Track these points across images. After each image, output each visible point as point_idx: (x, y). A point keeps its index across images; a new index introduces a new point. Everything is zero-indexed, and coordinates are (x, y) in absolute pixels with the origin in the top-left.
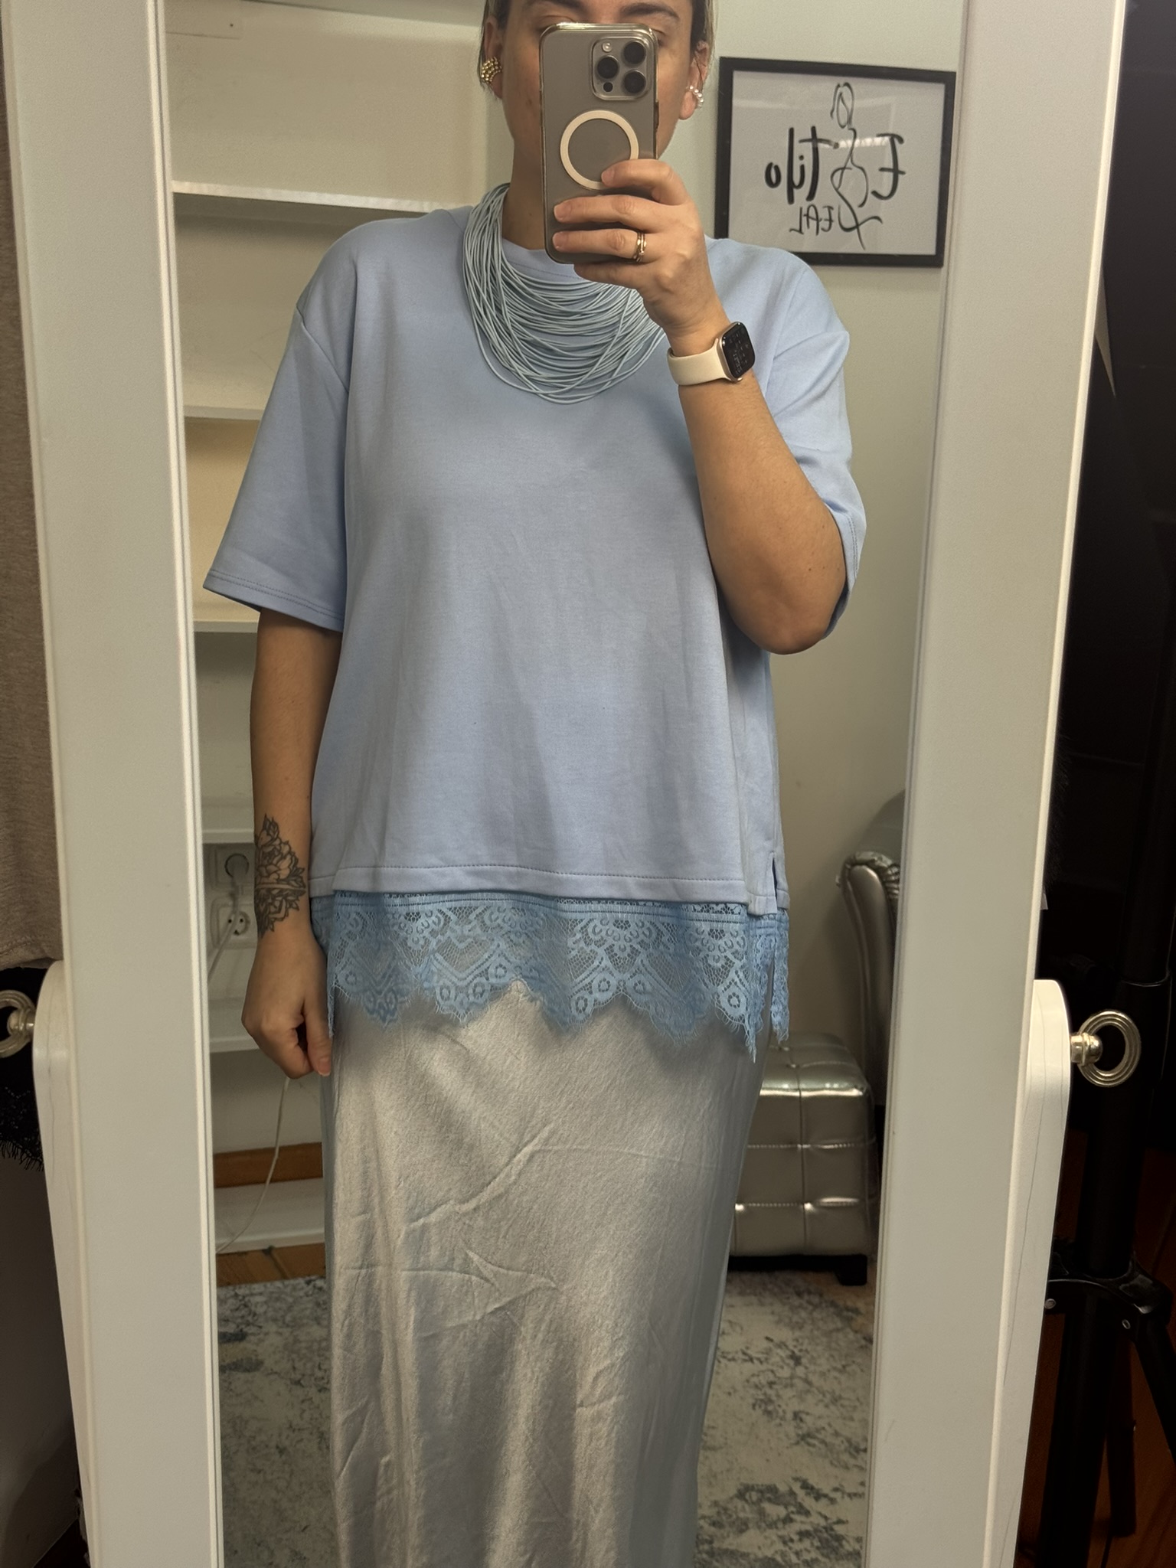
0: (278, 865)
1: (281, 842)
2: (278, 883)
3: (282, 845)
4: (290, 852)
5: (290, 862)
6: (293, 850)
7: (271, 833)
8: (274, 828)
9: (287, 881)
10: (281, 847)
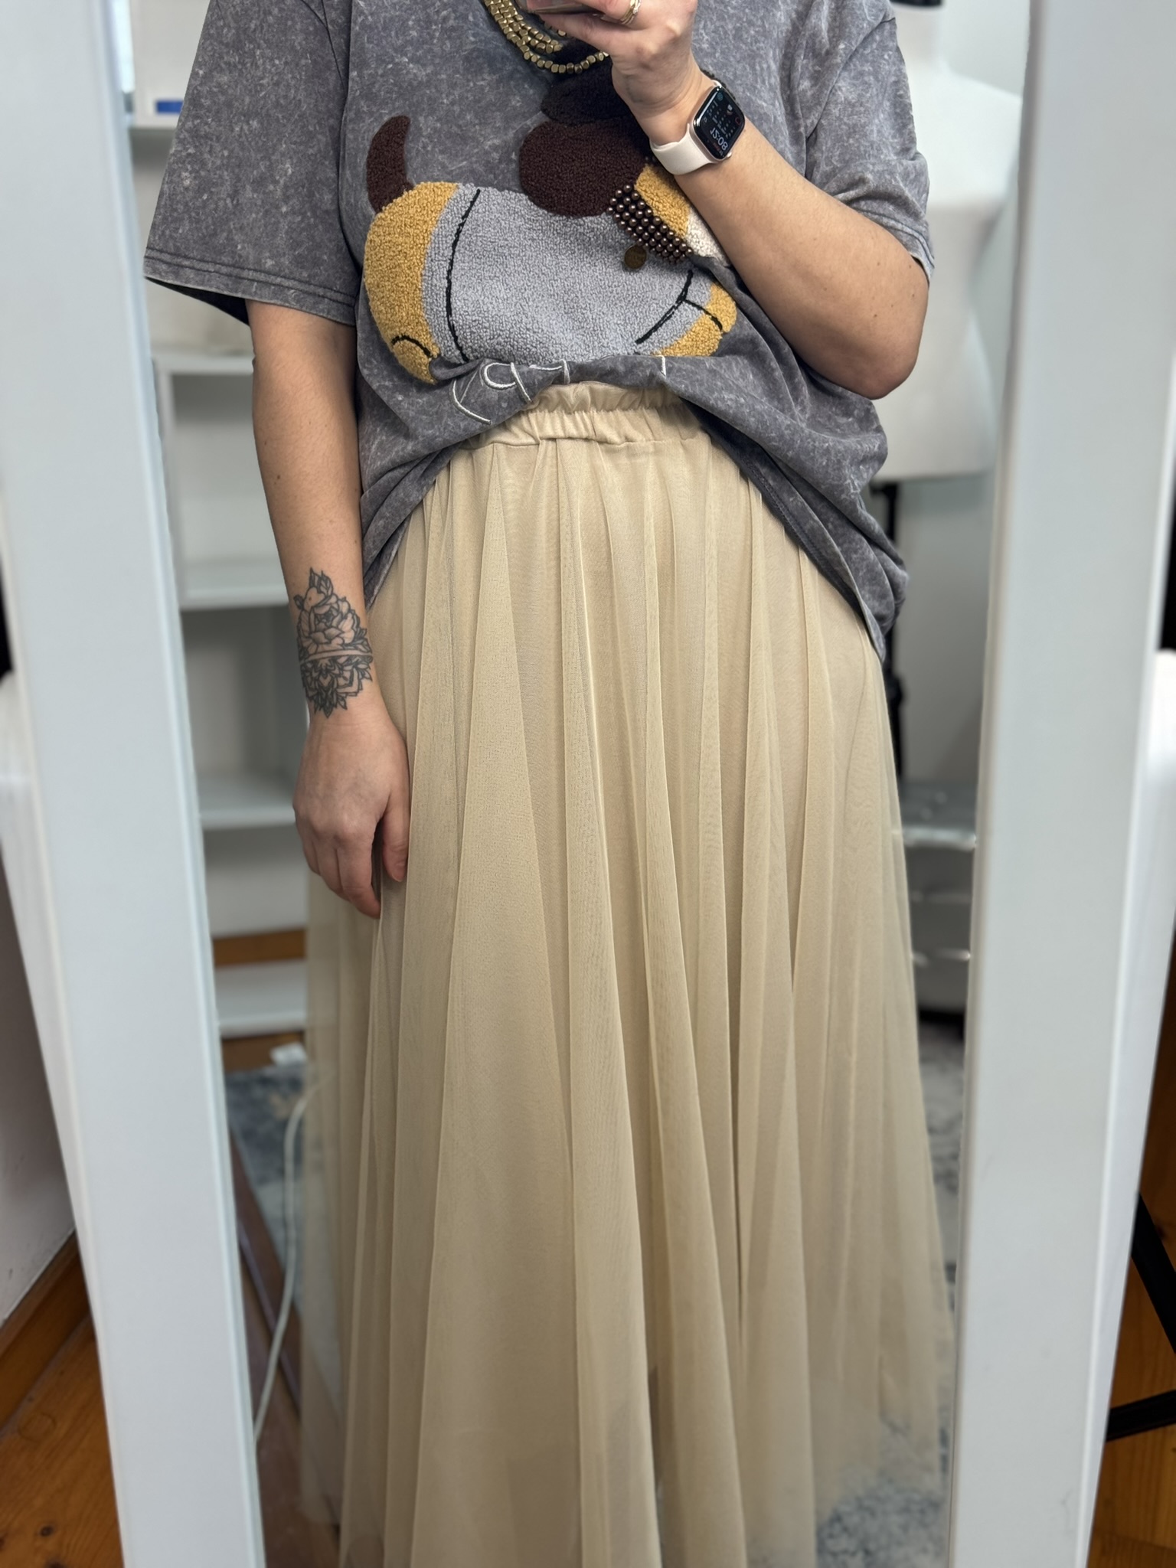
2: (344, 649)
9: (353, 645)
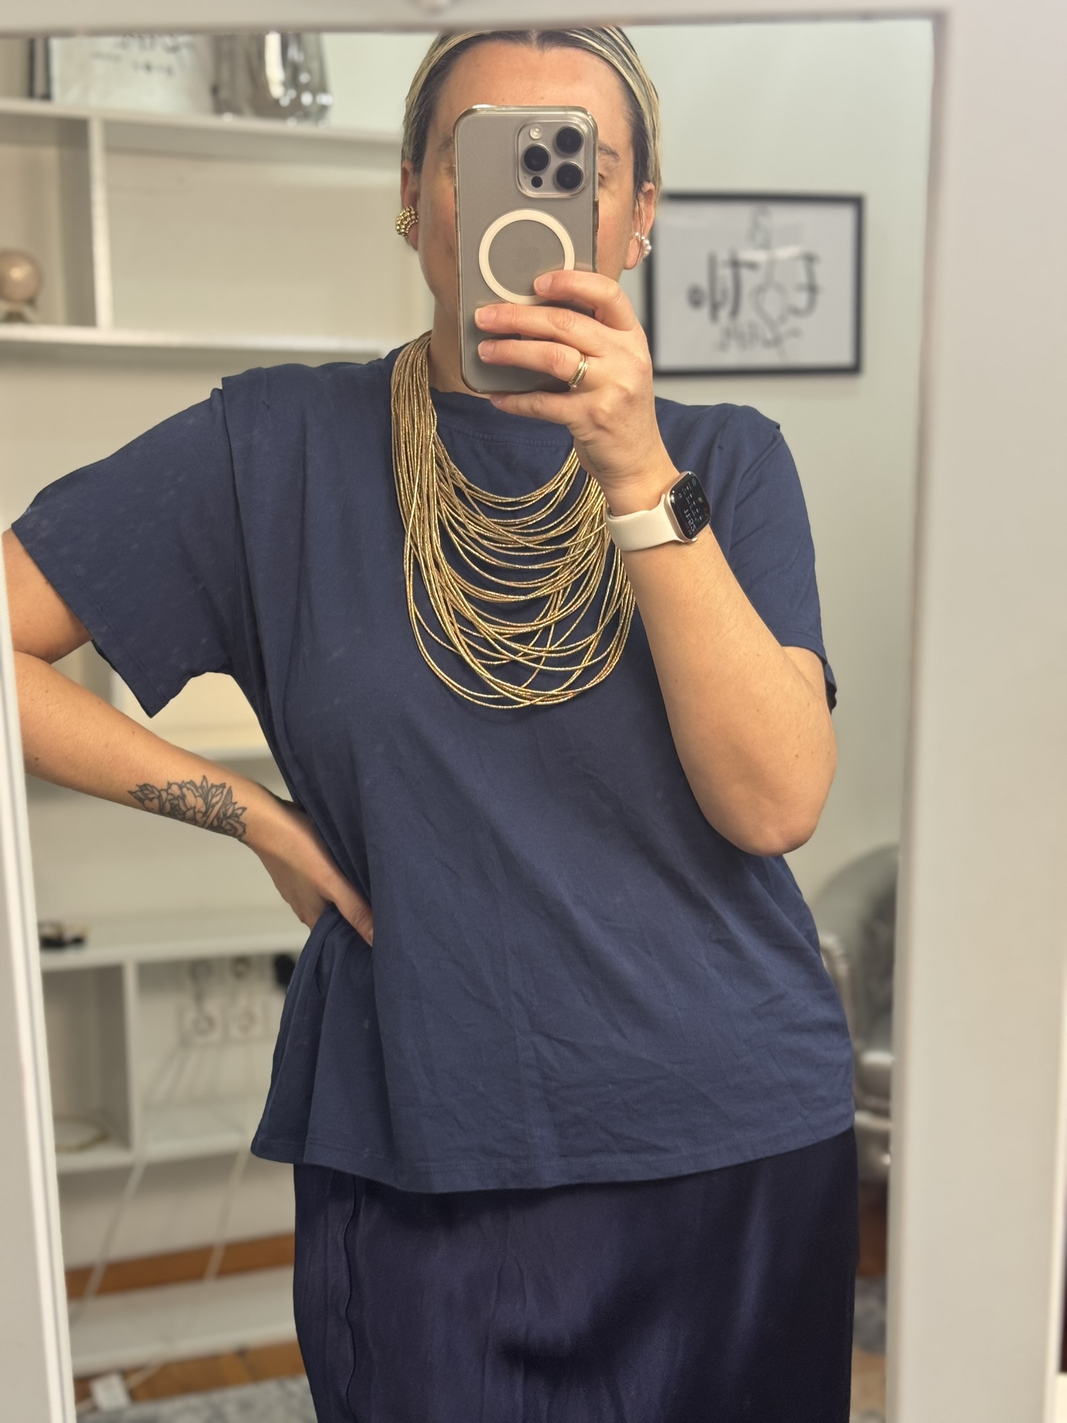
0: (189, 807)
1: (166, 791)
3: (170, 791)
4: (181, 787)
5: (190, 791)
6: (180, 783)
7: (151, 796)
8: (148, 790)
10: (172, 795)
